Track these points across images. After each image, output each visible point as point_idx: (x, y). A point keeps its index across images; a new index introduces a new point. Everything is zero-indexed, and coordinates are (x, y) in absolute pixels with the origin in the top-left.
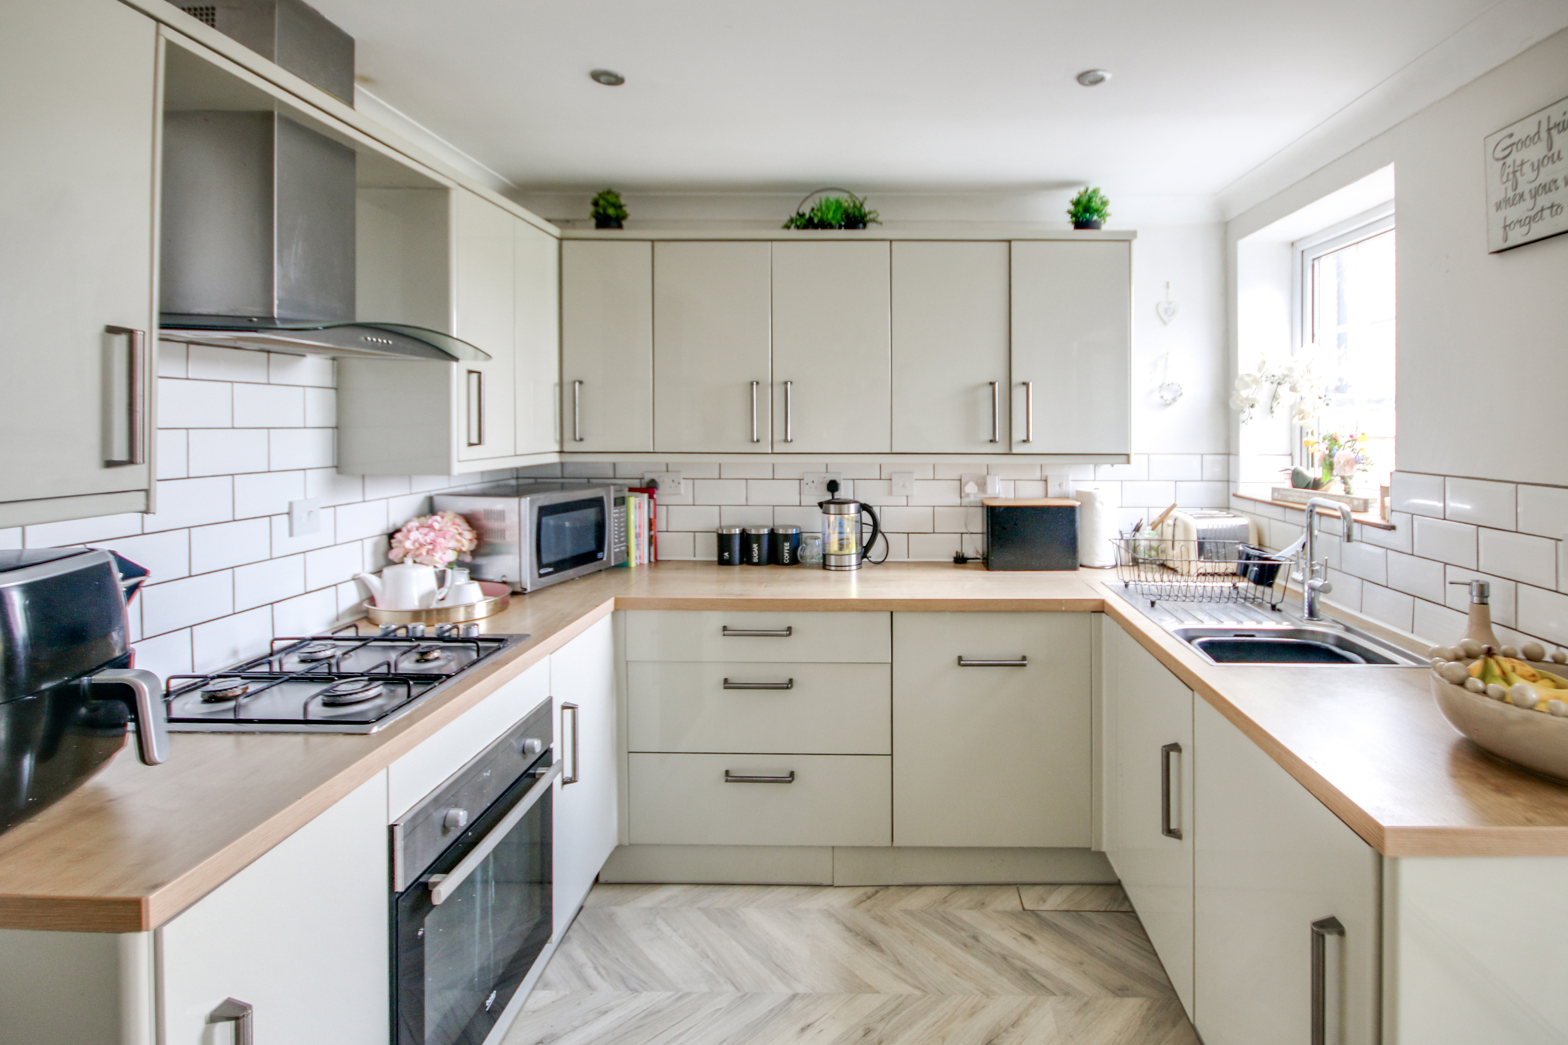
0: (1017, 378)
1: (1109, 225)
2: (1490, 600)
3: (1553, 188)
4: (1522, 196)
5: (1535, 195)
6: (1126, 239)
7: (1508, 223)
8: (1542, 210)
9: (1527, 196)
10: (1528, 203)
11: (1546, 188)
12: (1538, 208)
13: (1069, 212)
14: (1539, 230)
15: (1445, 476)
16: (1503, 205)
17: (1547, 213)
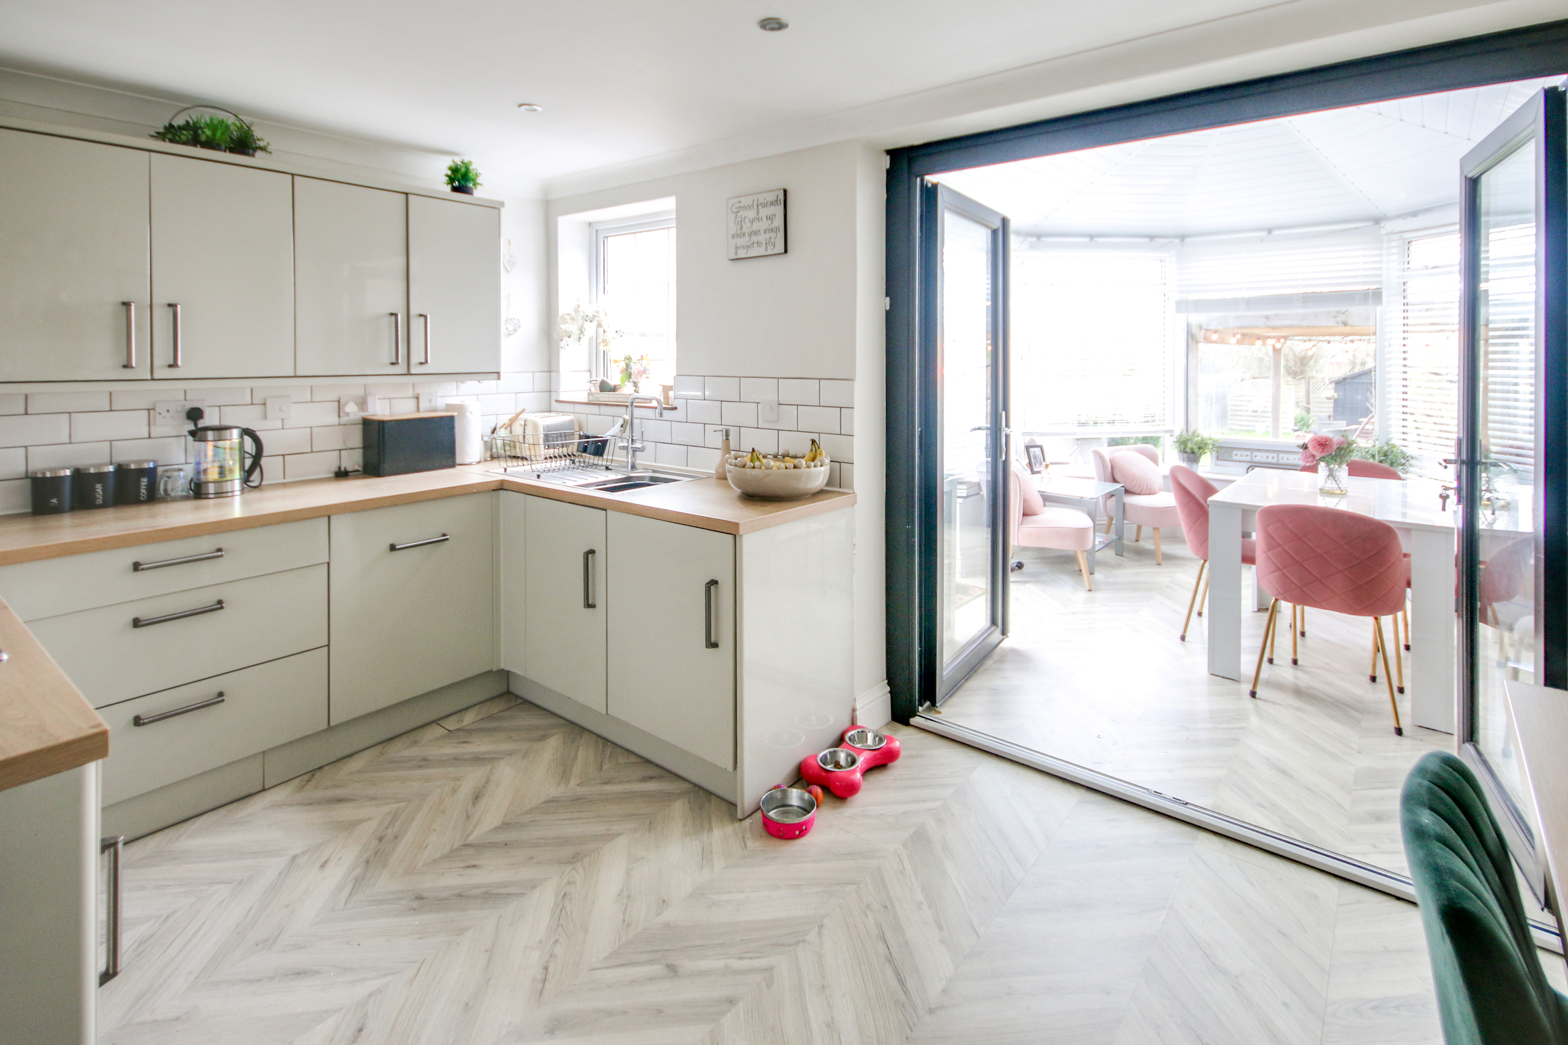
0: (414, 311)
1: (479, 193)
2: (730, 438)
3: (758, 233)
4: (744, 234)
5: (750, 235)
6: (495, 207)
7: (737, 246)
8: (753, 243)
9: (747, 234)
10: (747, 238)
11: (755, 233)
12: (752, 242)
13: (447, 176)
14: (752, 253)
15: (705, 376)
16: (735, 237)
17: (755, 245)
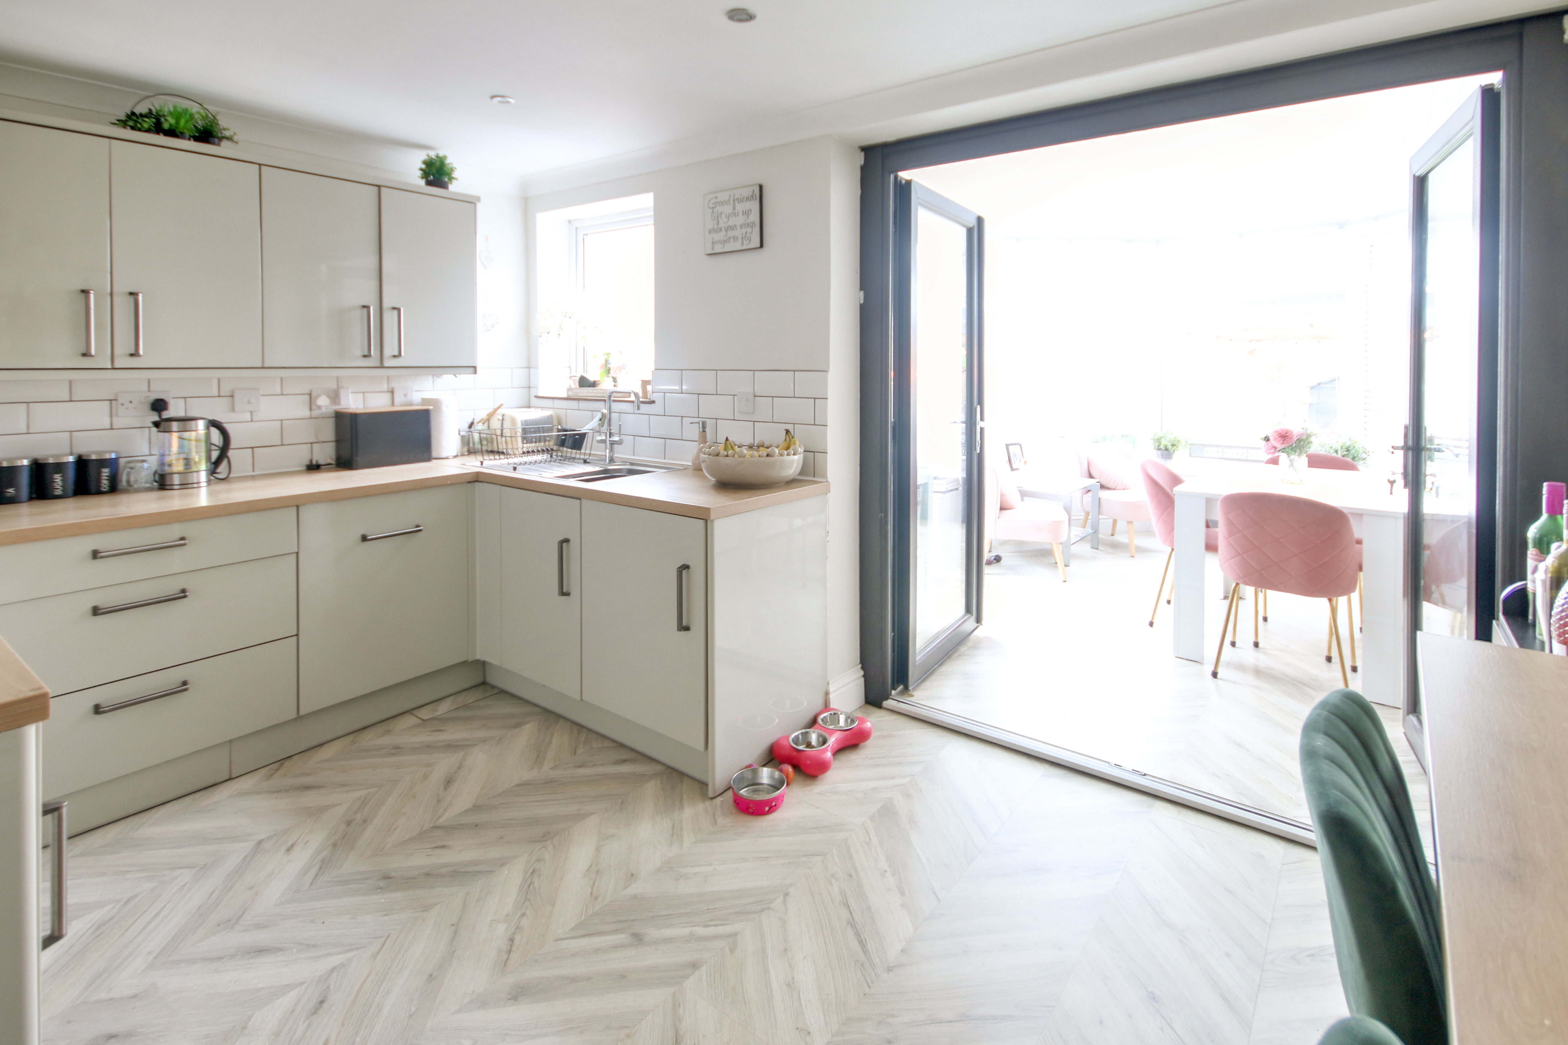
0: (387, 303)
2: (707, 430)
3: (735, 228)
4: (721, 229)
5: (727, 230)
6: (471, 202)
7: (714, 241)
8: (730, 238)
9: (723, 229)
10: (723, 233)
11: (732, 228)
12: (728, 237)
13: (422, 170)
14: (728, 247)
15: (682, 370)
16: (712, 231)
17: (732, 240)
